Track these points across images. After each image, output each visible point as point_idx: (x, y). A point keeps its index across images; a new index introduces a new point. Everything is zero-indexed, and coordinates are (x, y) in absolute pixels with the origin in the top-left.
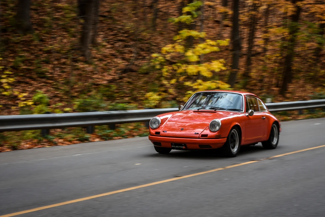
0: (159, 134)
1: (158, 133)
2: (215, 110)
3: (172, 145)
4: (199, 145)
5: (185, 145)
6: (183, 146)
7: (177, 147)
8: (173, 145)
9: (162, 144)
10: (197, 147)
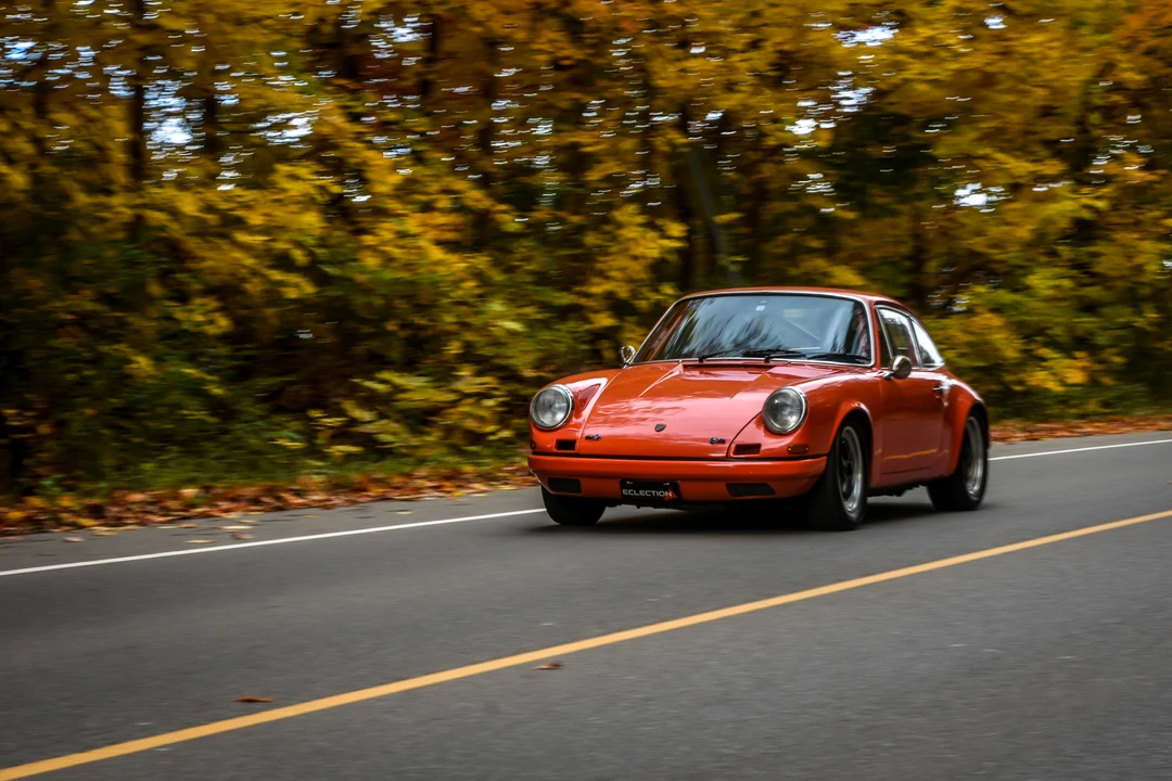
0: (573, 449)
1: (567, 445)
2: (767, 361)
3: (623, 485)
4: (728, 486)
5: (675, 488)
6: (666, 489)
7: (641, 493)
8: (628, 487)
9: (585, 484)
10: (720, 491)
